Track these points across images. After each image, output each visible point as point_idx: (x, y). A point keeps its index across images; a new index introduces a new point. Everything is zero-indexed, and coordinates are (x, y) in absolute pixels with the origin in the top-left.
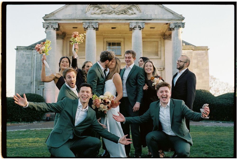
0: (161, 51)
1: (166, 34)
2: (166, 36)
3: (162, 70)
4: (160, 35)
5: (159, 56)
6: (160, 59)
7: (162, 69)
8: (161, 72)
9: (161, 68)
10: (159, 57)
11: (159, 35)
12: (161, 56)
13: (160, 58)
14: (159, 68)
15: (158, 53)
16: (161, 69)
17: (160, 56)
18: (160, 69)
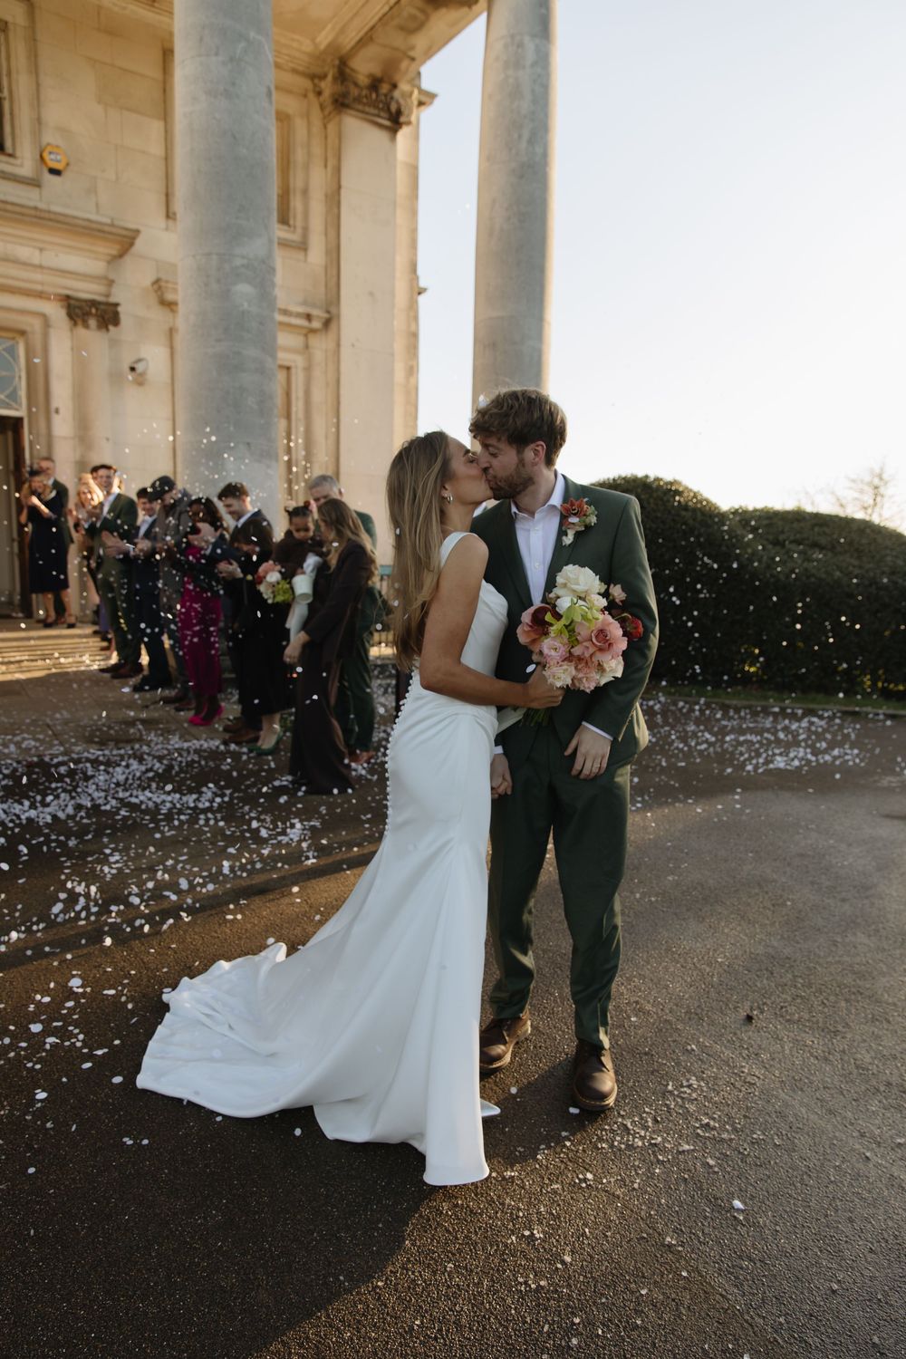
0: (305, 192)
1: (353, 70)
2: (356, 84)
3: (313, 331)
4: (303, 74)
5: (295, 227)
6: (299, 248)
7: (316, 324)
8: (307, 347)
9: (315, 312)
10: (295, 237)
11: (294, 71)
12: (306, 230)
13: (303, 246)
14: (298, 315)
15: (292, 204)
16: (309, 317)
17: (299, 230)
18: (302, 322)
